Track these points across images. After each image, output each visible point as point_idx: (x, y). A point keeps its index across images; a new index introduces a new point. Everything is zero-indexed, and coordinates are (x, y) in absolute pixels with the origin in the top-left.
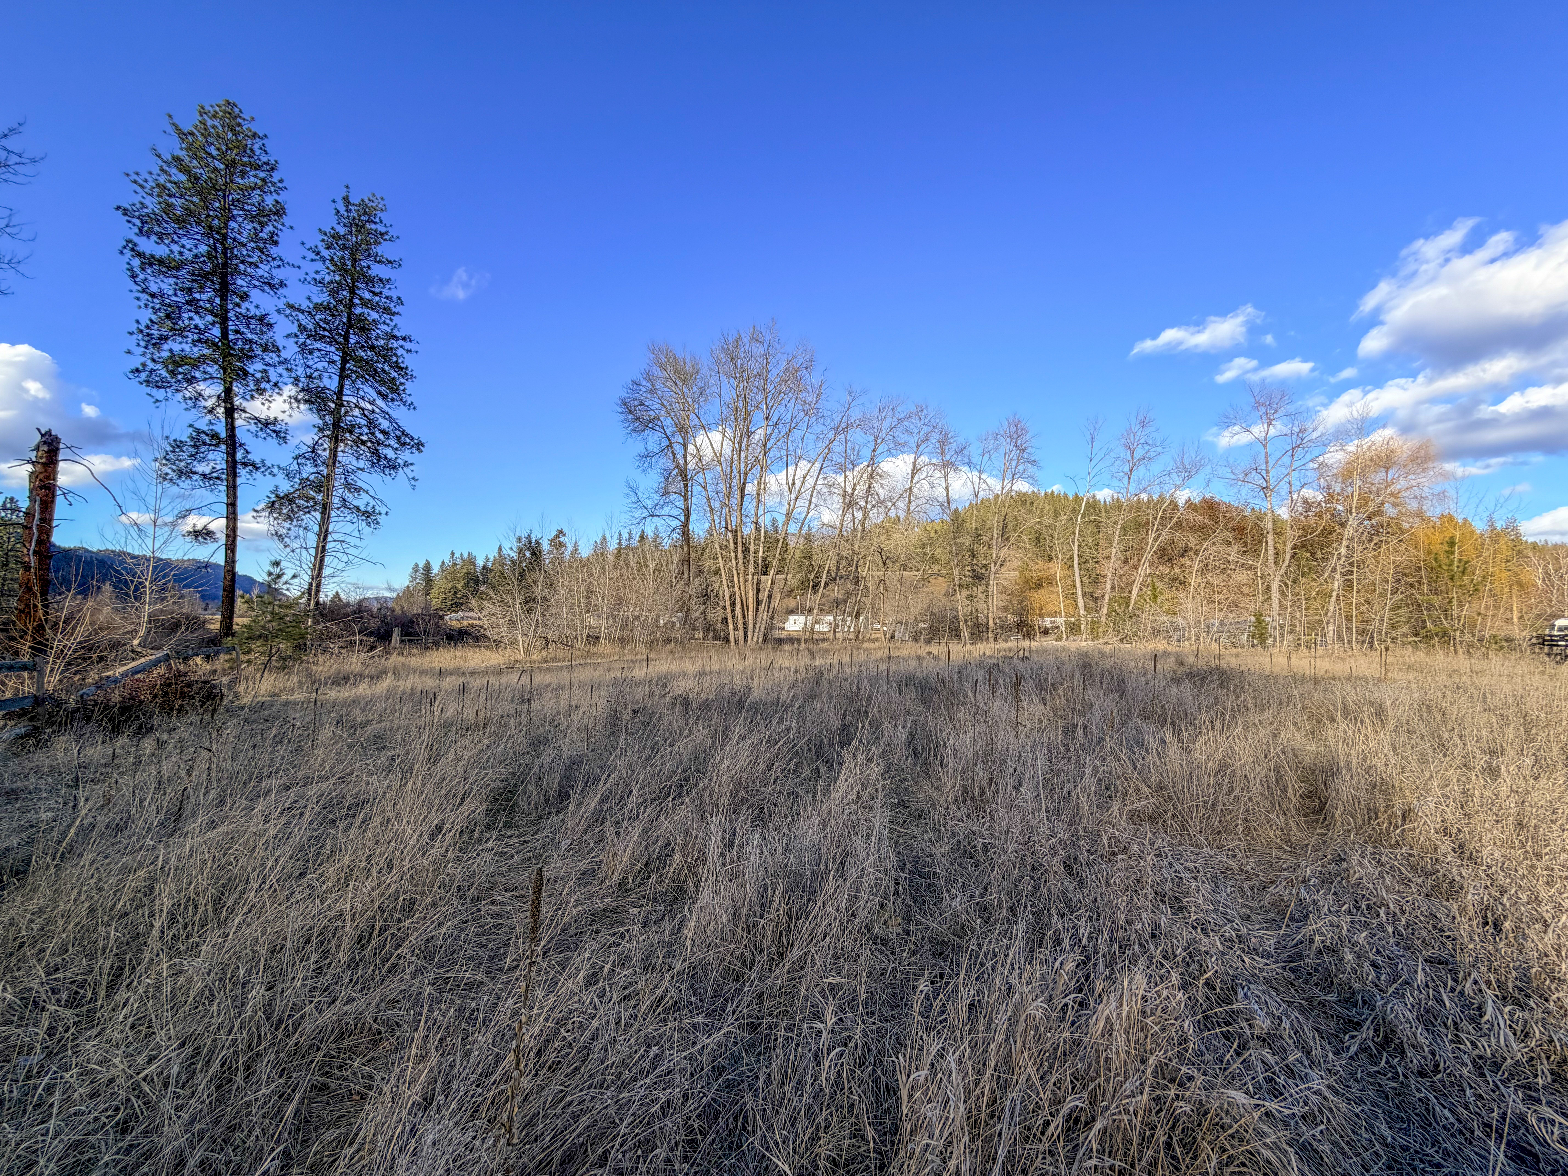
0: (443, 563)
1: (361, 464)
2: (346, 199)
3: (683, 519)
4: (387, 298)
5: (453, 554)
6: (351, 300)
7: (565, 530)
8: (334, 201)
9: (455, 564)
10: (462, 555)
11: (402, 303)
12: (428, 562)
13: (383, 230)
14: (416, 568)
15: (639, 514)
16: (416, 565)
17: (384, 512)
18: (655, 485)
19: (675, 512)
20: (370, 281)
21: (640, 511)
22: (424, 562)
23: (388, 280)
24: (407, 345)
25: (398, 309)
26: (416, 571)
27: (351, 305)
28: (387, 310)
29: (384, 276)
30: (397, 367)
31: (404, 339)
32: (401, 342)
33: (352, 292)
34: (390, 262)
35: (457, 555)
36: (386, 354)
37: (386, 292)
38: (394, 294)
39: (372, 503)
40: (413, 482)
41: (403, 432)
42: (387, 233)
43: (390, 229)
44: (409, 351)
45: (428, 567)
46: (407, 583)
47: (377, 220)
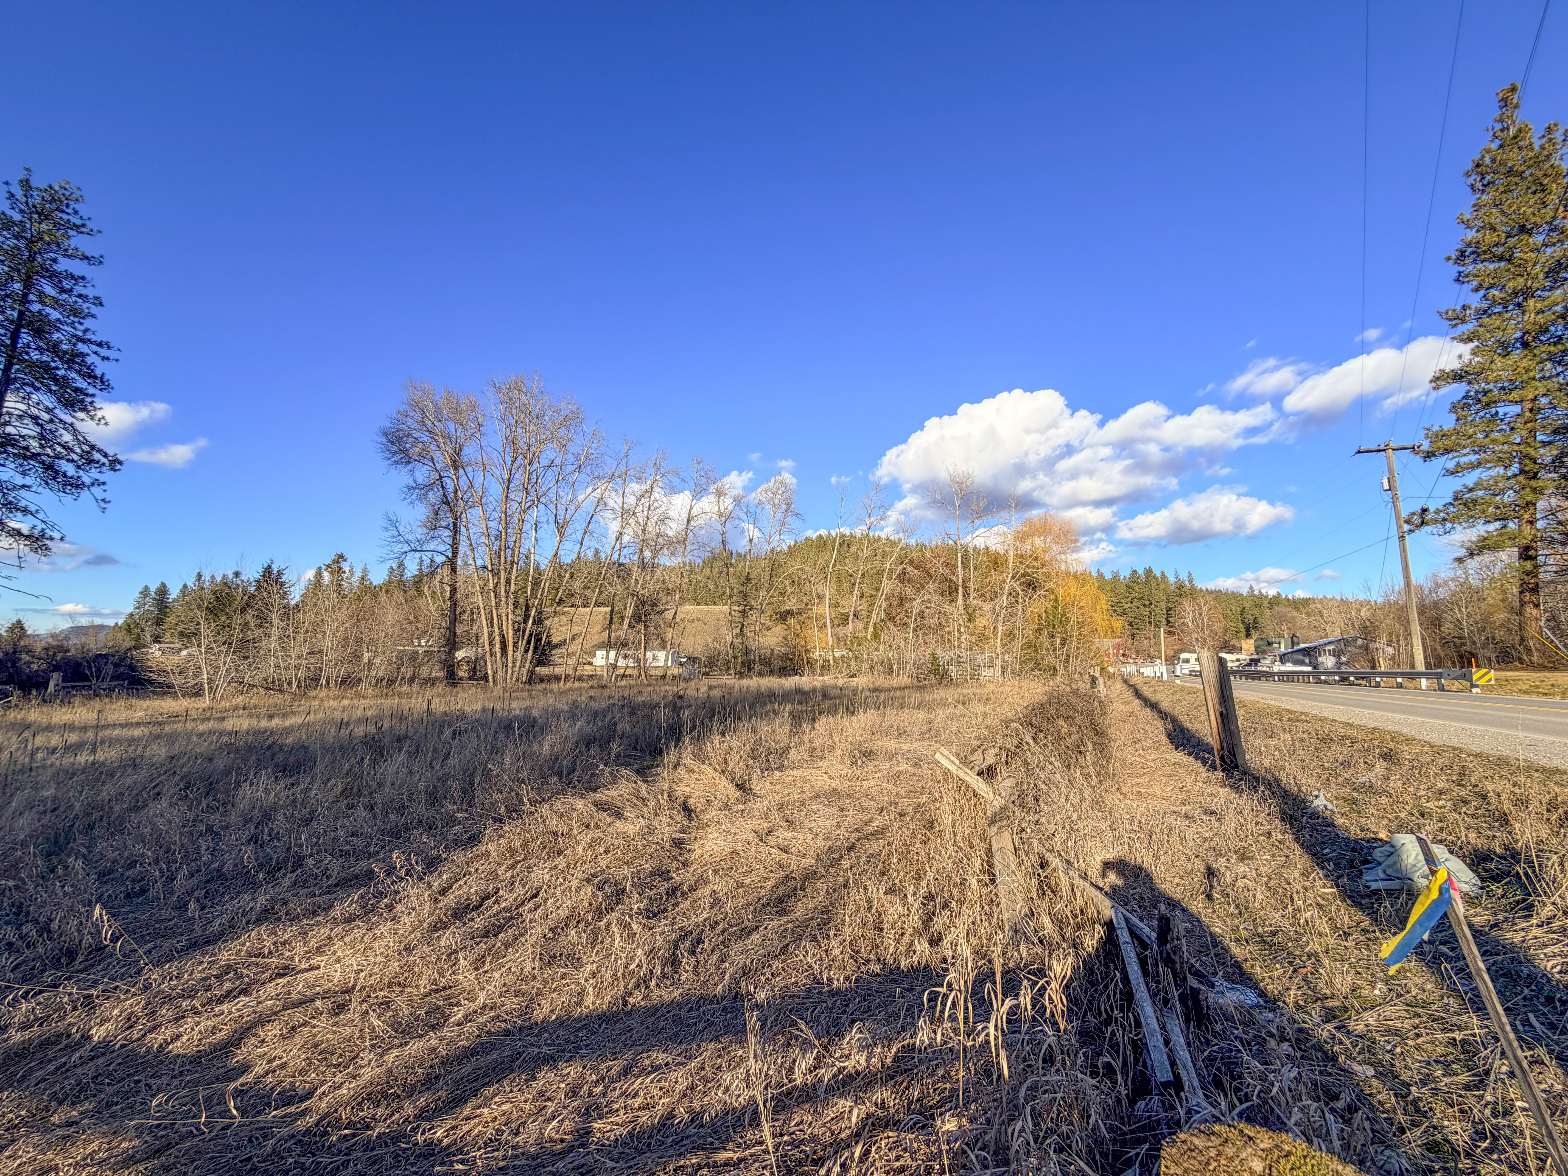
0: (185, 586)
1: (28, 481)
2: (26, 184)
3: (450, 555)
4: (80, 296)
5: (199, 576)
6: (25, 296)
7: (346, 555)
8: (7, 183)
9: (203, 588)
10: (213, 577)
11: (101, 304)
12: (164, 585)
13: (79, 222)
14: (145, 592)
15: (398, 548)
16: (146, 588)
17: (56, 535)
18: (423, 518)
19: (442, 548)
20: (54, 276)
21: (400, 546)
22: (158, 584)
23: (83, 278)
24: (104, 352)
25: (94, 310)
26: (145, 596)
27: (24, 300)
28: (75, 312)
29: (77, 273)
30: (90, 375)
31: (100, 345)
32: (95, 348)
33: (28, 283)
34: (87, 258)
35: (207, 577)
36: (73, 359)
37: (78, 289)
38: (90, 292)
39: (41, 526)
40: (102, 504)
41: (93, 447)
42: (83, 225)
43: (88, 222)
44: (104, 358)
45: (163, 591)
46: (131, 609)
47: (70, 211)
